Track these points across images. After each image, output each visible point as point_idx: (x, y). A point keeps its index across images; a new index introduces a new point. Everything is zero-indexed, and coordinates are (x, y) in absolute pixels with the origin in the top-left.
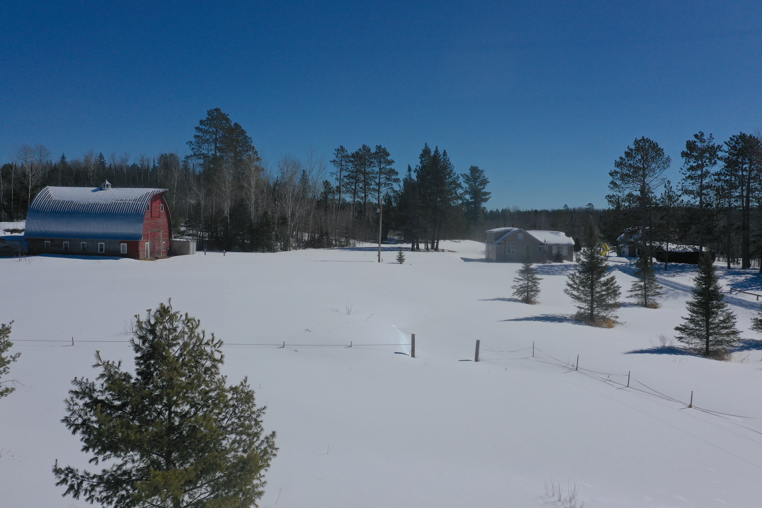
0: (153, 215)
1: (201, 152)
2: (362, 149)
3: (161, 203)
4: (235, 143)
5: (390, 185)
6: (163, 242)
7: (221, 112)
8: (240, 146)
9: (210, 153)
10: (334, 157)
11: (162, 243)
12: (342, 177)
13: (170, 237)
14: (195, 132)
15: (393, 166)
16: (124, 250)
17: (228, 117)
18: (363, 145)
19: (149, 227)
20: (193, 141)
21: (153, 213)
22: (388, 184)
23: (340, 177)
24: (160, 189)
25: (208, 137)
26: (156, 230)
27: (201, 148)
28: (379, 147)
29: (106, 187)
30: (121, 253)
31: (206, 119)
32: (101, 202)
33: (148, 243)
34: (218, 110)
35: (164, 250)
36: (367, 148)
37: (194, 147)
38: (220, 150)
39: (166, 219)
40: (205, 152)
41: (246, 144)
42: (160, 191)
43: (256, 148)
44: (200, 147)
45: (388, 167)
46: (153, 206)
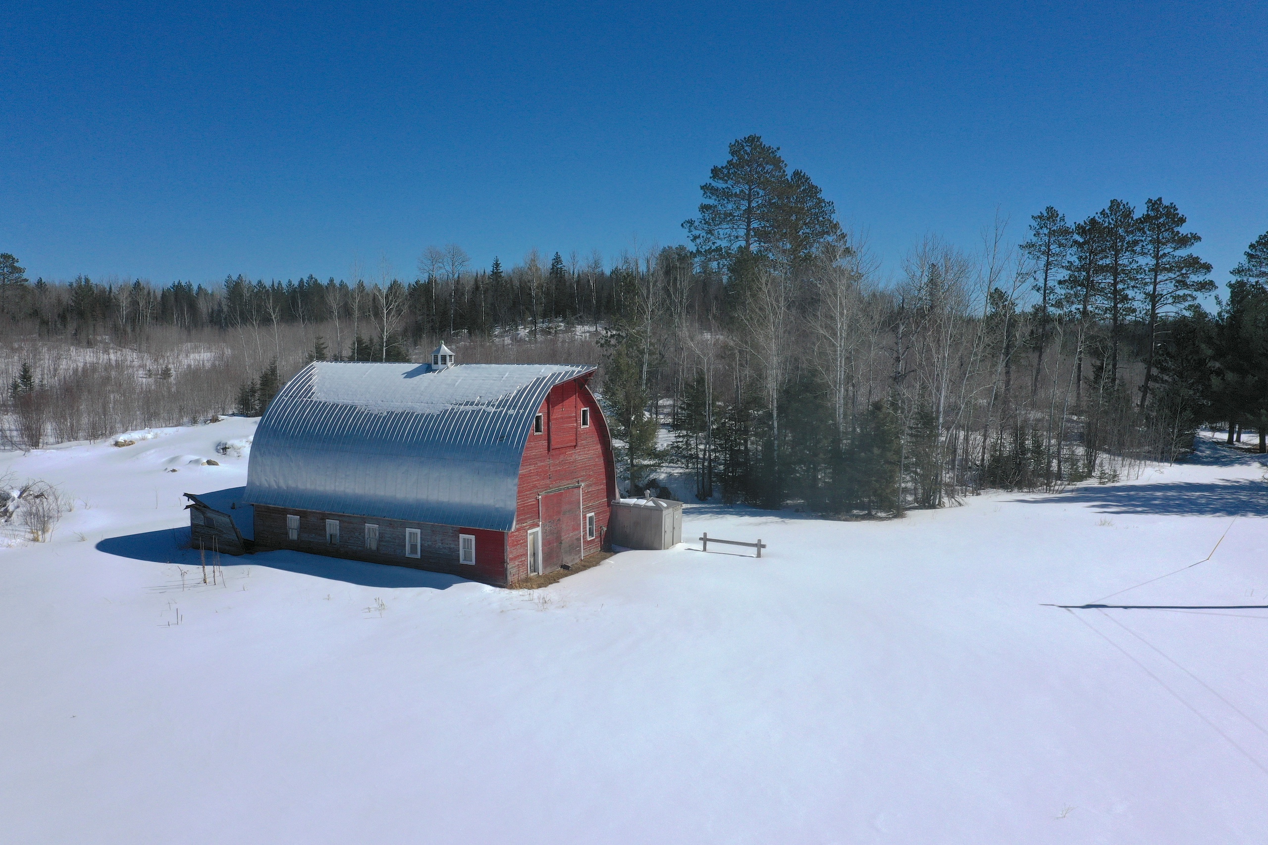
0: (554, 444)
1: (714, 243)
2: (1107, 211)
3: (580, 403)
4: (794, 218)
5: (1189, 299)
6: (589, 515)
7: (761, 144)
8: (805, 224)
9: (735, 246)
10: (1030, 237)
11: (585, 517)
12: (1050, 283)
13: (610, 493)
14: (700, 199)
15: (1195, 250)
16: (467, 556)
17: (778, 154)
18: (1112, 202)
19: (542, 482)
20: (696, 220)
21: (552, 437)
22: (1184, 298)
23: (1045, 285)
24: (574, 368)
25: (730, 206)
26: (565, 484)
27: (712, 235)
28: (1154, 205)
29: (440, 362)
30: (461, 561)
31: (725, 164)
32: (421, 408)
33: (538, 530)
34: (753, 139)
35: (591, 534)
36: (1121, 207)
37: (697, 233)
38: (762, 235)
39: (599, 446)
40: (724, 244)
41: (821, 218)
42: (573, 372)
43: (845, 228)
44: (710, 232)
45: (1183, 253)
46: (552, 417)
